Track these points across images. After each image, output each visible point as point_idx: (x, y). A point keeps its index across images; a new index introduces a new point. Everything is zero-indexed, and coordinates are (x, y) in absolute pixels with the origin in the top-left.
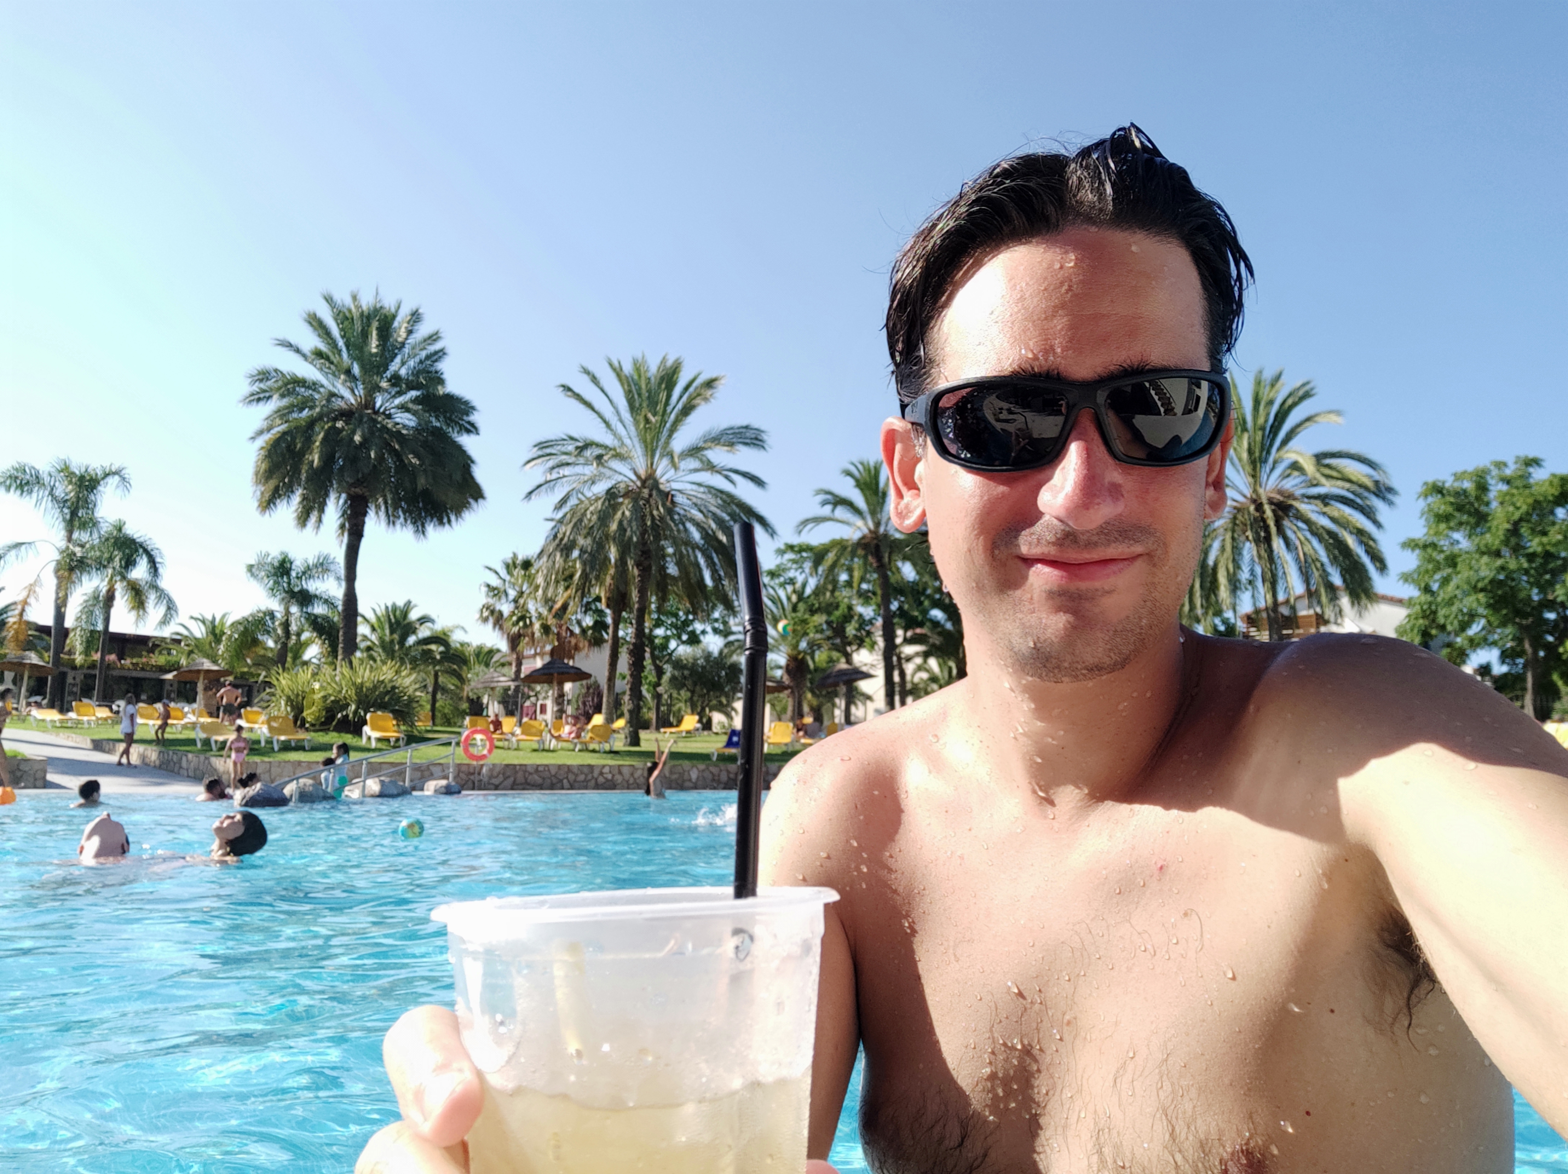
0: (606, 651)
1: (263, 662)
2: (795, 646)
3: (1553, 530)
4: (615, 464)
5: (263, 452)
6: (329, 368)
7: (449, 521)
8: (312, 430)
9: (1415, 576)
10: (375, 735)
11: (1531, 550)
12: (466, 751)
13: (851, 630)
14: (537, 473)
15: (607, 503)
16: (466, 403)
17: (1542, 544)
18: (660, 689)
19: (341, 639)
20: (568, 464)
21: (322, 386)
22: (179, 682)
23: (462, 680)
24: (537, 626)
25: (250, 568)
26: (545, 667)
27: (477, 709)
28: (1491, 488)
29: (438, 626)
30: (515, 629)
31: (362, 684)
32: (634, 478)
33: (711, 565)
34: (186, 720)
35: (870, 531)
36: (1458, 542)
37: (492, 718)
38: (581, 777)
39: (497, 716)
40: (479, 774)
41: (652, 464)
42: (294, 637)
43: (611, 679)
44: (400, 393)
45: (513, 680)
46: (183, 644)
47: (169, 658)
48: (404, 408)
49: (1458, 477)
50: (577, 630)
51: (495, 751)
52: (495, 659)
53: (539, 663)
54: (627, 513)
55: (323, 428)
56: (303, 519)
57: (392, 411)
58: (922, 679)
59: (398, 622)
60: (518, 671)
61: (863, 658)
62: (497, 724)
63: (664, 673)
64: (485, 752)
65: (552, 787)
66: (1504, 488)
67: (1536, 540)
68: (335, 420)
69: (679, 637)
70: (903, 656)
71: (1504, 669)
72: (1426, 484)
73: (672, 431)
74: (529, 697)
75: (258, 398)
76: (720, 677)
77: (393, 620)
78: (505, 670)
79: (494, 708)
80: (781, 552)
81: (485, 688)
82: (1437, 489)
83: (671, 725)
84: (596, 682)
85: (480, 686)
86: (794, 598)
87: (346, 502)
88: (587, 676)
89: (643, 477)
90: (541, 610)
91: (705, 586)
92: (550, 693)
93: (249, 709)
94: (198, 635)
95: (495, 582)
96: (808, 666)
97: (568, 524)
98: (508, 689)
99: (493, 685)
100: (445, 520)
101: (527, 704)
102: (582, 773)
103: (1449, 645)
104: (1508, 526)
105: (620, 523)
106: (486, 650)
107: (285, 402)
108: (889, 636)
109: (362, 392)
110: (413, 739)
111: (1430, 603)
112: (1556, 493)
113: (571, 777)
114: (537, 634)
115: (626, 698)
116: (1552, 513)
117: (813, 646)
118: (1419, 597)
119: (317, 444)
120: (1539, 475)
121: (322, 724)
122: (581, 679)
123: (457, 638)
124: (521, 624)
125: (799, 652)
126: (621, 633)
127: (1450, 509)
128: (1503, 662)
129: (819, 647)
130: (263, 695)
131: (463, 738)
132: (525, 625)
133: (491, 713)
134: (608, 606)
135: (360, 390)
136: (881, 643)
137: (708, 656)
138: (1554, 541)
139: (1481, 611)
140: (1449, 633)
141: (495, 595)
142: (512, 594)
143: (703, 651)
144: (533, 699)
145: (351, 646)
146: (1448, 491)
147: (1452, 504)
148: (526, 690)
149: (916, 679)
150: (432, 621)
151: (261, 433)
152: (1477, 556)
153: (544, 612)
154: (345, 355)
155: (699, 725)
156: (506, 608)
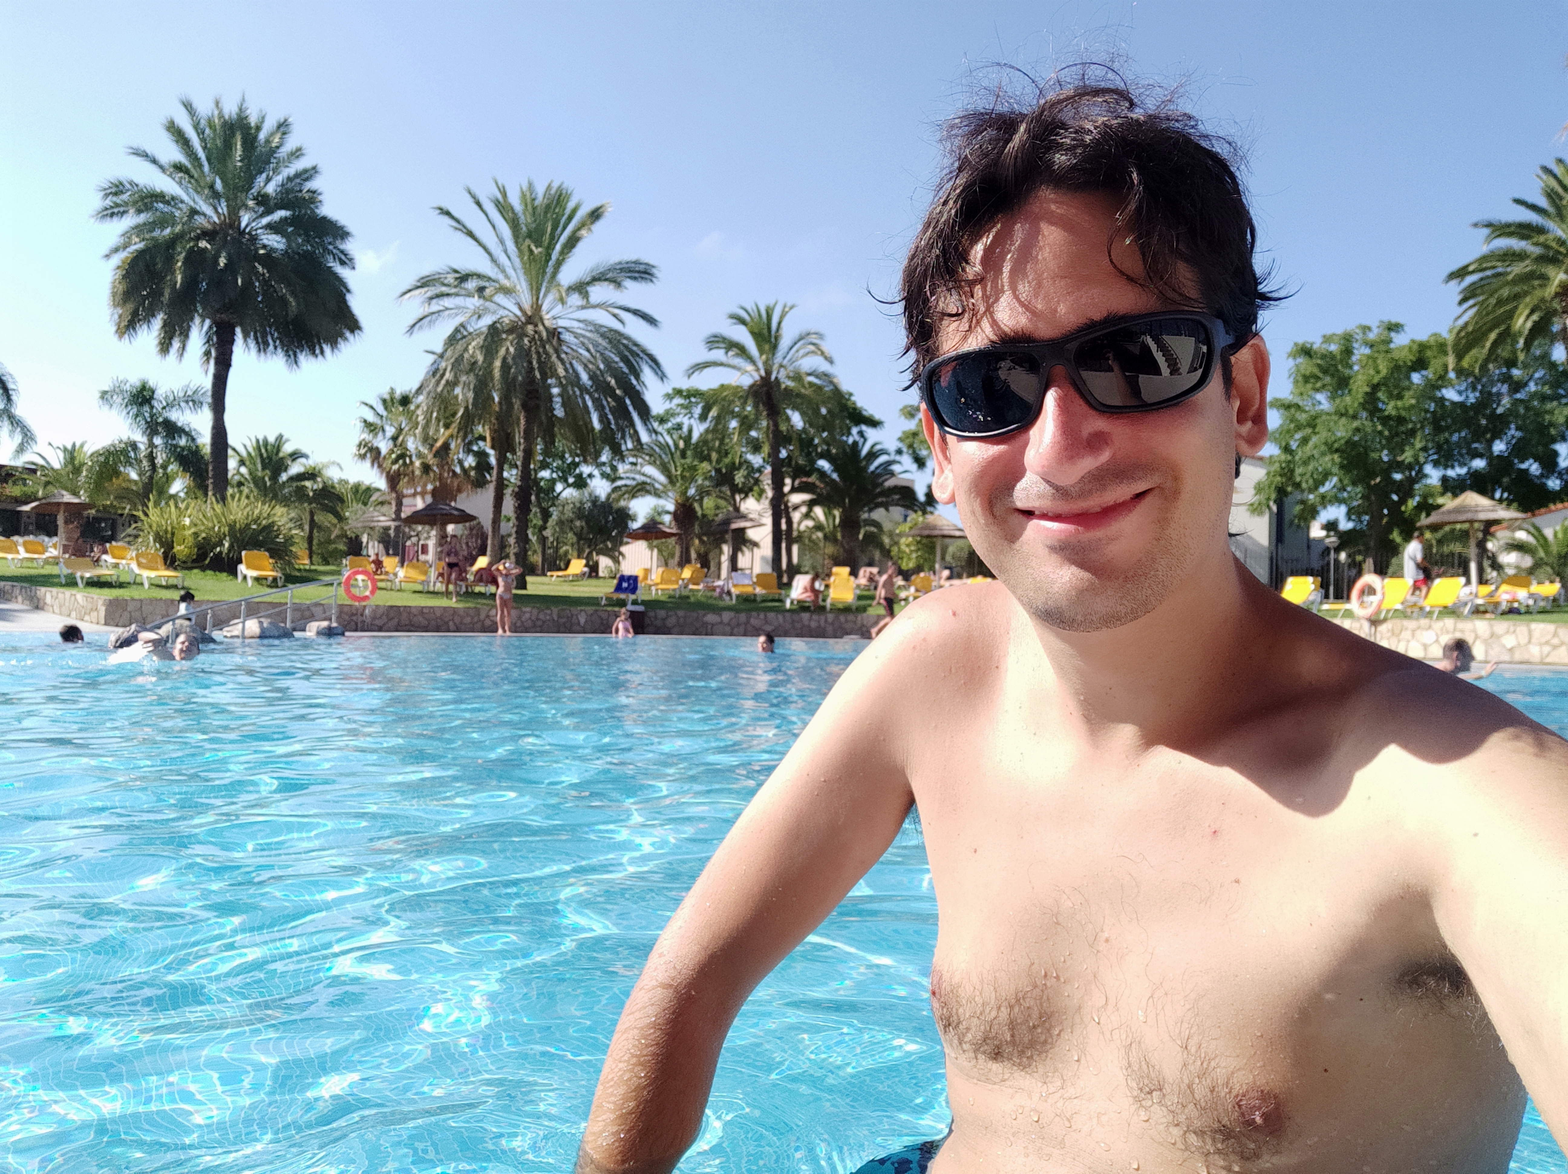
0: (490, 492)
1: (125, 494)
2: (684, 493)
3: (1407, 394)
4: (500, 298)
5: (120, 273)
6: (190, 182)
7: (322, 352)
8: (174, 249)
9: (1277, 436)
10: (252, 573)
11: (1386, 413)
12: (348, 591)
13: (739, 478)
14: (415, 305)
15: (489, 339)
16: (341, 228)
17: (1396, 408)
18: (545, 533)
19: (211, 474)
20: (448, 295)
21: (182, 202)
22: (38, 514)
23: (341, 518)
24: (417, 463)
25: (104, 395)
26: (428, 508)
27: (355, 548)
28: (1355, 351)
29: (310, 463)
30: (395, 467)
31: (235, 522)
32: (519, 313)
33: (600, 408)
34: (47, 555)
35: (761, 377)
36: (1320, 403)
37: (373, 558)
38: (468, 620)
39: (377, 555)
40: (362, 615)
41: (538, 299)
42: (161, 471)
43: (496, 521)
44: (268, 212)
45: (394, 520)
46: (39, 473)
47: (25, 489)
48: (272, 228)
49: (1327, 339)
50: (458, 470)
51: (378, 592)
52: (373, 498)
53: (420, 504)
54: (512, 350)
55: (184, 248)
56: (165, 347)
57: (259, 231)
58: (807, 527)
59: (270, 458)
60: (398, 511)
61: (750, 505)
62: (378, 564)
63: (551, 516)
64: (367, 593)
65: (438, 630)
66: (1367, 351)
67: (1392, 404)
68: (198, 238)
69: (566, 481)
70: (790, 504)
71: (1350, 525)
72: (1296, 344)
73: (559, 264)
74: (410, 537)
75: (111, 213)
76: (607, 522)
77: (265, 455)
78: (385, 509)
79: (373, 548)
80: (669, 397)
81: (365, 527)
82: (1306, 351)
83: (559, 569)
84: (479, 523)
85: (360, 525)
86: (681, 444)
87: (210, 328)
88: (471, 518)
89: (529, 313)
90: (421, 449)
91: (593, 429)
92: (434, 533)
93: (114, 543)
94: (57, 465)
95: (371, 417)
96: (696, 512)
97: (447, 360)
98: (388, 528)
99: (373, 524)
100: (318, 351)
101: (408, 543)
102: (468, 615)
103: (1303, 502)
104: (1368, 389)
105: (504, 359)
106: (364, 487)
107: (142, 218)
108: (778, 485)
109: (225, 209)
110: (293, 579)
111: (1289, 462)
112: (1414, 359)
113: (457, 620)
114: (417, 473)
115: (512, 540)
116: (1409, 378)
117: (702, 493)
118: (1278, 456)
119: (179, 264)
120: (1400, 340)
121: (194, 561)
122: (466, 521)
123: (333, 474)
124: (401, 462)
125: (688, 499)
126: (505, 474)
127: (1316, 371)
128: (1349, 519)
129: (708, 493)
130: (130, 531)
131: (344, 579)
132: (405, 463)
133: (371, 552)
134: (493, 447)
135: (223, 208)
136: (770, 493)
137: (595, 500)
138: (1407, 405)
139: (1335, 470)
140: (1303, 491)
141: (371, 431)
142: (390, 431)
143: (590, 495)
144: (414, 540)
145: (222, 481)
146: (1316, 353)
147: (1319, 365)
148: (407, 530)
149: (802, 527)
150: (305, 456)
151: (116, 250)
152: (1335, 418)
153: (425, 450)
154: (206, 168)
155: (586, 569)
156: (384, 446)
